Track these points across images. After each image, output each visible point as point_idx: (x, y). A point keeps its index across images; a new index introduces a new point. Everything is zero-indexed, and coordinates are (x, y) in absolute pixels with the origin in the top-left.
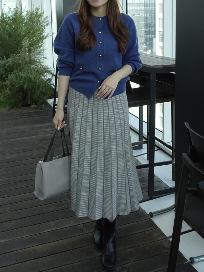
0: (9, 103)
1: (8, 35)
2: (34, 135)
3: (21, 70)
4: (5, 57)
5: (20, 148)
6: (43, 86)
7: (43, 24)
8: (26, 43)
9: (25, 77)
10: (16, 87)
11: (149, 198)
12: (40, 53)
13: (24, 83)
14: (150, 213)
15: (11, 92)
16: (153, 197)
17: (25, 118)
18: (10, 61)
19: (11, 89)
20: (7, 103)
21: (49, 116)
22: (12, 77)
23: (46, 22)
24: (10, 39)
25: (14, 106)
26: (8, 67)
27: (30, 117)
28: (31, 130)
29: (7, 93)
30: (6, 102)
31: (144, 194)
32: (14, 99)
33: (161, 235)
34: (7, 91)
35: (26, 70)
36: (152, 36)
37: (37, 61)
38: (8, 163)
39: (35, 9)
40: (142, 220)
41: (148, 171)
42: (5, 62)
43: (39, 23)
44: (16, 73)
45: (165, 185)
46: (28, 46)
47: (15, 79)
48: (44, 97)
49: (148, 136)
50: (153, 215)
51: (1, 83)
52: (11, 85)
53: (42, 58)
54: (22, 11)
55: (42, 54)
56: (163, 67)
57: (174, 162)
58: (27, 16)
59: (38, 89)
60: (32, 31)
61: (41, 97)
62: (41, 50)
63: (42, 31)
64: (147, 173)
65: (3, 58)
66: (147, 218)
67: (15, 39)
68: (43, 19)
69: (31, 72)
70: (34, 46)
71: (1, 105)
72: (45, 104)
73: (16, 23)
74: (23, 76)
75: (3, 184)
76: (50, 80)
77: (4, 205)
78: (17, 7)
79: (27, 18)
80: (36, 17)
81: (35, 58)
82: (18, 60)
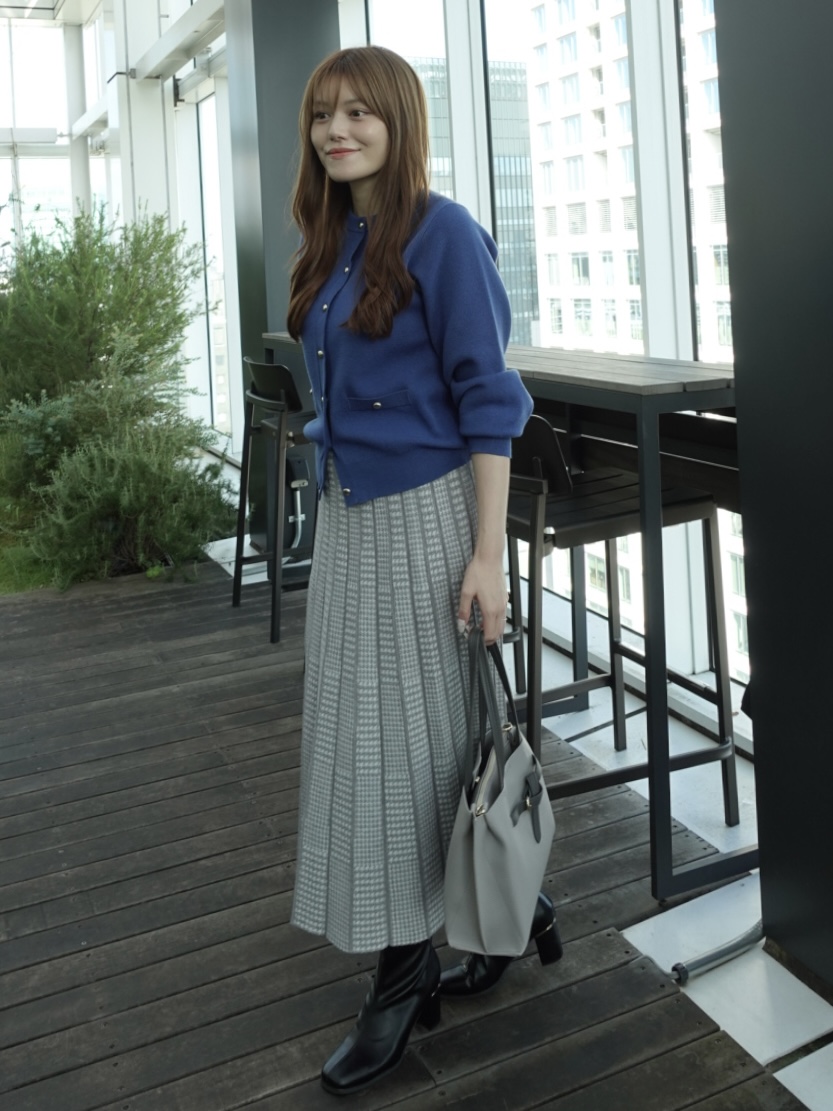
0: (59, 563)
1: (54, 315)
2: (169, 681)
3: (107, 437)
4: (44, 391)
5: (122, 737)
6: (191, 494)
7: (182, 270)
8: (122, 338)
9: (124, 461)
10: (90, 503)
11: (654, 903)
12: (174, 373)
13: (120, 485)
14: (675, 969)
15: (71, 521)
16: (669, 899)
17: (128, 616)
18: (64, 407)
19: (71, 509)
20: (53, 566)
21: (220, 606)
22: (72, 464)
23: (191, 264)
24: (65, 328)
25: (82, 574)
26: (54, 427)
27: (148, 612)
28: (155, 663)
29: (54, 524)
30: (48, 559)
31: (633, 887)
32: (83, 546)
33: (738, 1058)
34: (58, 518)
35: (128, 438)
36: (526, 314)
37: (162, 404)
38: (78, 804)
39: (151, 222)
40: (649, 1000)
41: (626, 795)
42: (44, 412)
43: (165, 270)
44: (92, 448)
45: (703, 845)
46: (132, 347)
47: (88, 470)
48: (197, 534)
49: (617, 656)
50: (687, 978)
51: (32, 489)
52: (70, 496)
53: (180, 392)
54: (105, 227)
55: (183, 377)
56: (681, 390)
57: (729, 753)
58: (121, 244)
59: (174, 506)
60: (142, 296)
61: (186, 533)
62: (176, 363)
63: (178, 298)
64: (627, 801)
65: (37, 398)
66: (668, 990)
67: (82, 326)
68: (180, 255)
69: (146, 442)
70: (151, 351)
71: (31, 572)
72: (200, 561)
73: (84, 269)
74: (115, 458)
75: (67, 893)
76: (214, 471)
77: (79, 986)
78: (86, 215)
79: (121, 253)
80: (154, 246)
81: (156, 394)
82: (96, 401)
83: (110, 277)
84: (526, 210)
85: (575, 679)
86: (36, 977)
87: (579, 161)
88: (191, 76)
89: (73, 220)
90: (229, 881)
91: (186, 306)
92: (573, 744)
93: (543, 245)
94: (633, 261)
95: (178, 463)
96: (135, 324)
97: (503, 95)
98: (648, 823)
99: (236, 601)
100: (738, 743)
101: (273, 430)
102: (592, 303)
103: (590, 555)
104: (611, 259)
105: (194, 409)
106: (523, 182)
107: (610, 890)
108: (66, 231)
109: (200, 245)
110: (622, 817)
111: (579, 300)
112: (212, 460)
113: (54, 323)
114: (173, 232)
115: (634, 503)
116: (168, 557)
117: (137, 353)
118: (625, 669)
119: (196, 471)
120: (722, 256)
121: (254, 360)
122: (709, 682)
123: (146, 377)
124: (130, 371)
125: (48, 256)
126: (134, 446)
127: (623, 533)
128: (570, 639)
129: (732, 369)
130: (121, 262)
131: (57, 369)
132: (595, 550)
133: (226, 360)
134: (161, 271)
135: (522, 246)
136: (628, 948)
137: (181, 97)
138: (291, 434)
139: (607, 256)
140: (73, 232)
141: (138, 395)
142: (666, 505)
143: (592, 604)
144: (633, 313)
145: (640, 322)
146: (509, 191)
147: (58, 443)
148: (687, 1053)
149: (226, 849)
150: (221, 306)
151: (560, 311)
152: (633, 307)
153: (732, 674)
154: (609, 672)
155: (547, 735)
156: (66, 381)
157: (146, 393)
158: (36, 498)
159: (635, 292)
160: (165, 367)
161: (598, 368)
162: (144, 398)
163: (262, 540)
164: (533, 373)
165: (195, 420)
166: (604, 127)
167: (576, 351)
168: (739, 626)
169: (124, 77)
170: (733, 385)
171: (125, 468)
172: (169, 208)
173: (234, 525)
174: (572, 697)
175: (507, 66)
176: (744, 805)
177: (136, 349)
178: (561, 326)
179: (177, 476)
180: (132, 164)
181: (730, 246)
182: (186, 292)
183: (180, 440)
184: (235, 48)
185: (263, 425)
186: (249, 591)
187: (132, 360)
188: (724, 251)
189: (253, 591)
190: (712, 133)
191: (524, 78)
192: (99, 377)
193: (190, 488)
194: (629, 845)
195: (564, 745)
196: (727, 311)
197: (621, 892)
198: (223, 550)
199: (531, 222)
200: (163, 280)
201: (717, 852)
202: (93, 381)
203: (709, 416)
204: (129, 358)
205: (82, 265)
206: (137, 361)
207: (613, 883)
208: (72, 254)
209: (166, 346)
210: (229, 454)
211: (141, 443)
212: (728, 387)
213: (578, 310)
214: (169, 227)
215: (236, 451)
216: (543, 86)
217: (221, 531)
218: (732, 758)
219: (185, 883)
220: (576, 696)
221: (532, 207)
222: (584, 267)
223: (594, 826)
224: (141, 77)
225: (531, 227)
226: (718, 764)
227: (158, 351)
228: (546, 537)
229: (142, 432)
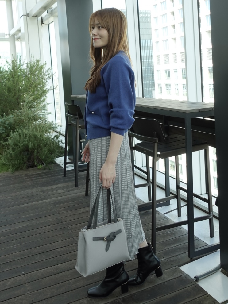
0: (11, 165)
1: (7, 90)
2: (45, 199)
3: (24, 127)
4: (4, 113)
5: (32, 215)
6: (50, 144)
7: (45, 76)
8: (28, 97)
9: (30, 134)
10: (20, 147)
11: (189, 259)
12: (44, 108)
13: (29, 141)
14: (195, 277)
15: (14, 152)
16: (194, 258)
17: (32, 180)
18: (11, 118)
19: (14, 149)
20: (9, 165)
21: (60, 177)
22: (14, 135)
23: (48, 74)
24: (10, 94)
25: (18, 168)
26: (8, 124)
27: (38, 179)
28: (41, 193)
29: (9, 153)
30: (8, 163)
31: (183, 255)
32: (18, 160)
33: (213, 301)
34: (10, 151)
35: (31, 127)
36: (151, 89)
37: (41, 117)
38: (20, 234)
39: (35, 62)
40: (188, 286)
41: (181, 229)
42: (4, 120)
43: (40, 76)
44: (20, 130)
45: (204, 243)
46: (31, 100)
47: (19, 137)
48: (52, 156)
49: (178, 190)
50: (198, 280)
51: (2, 143)
52: (14, 145)
53: (46, 113)
54: (21, 63)
55: (47, 109)
56: (198, 111)
57: (212, 217)
58: (26, 69)
59: (45, 147)
60: (33, 84)
61: (49, 156)
62: (44, 105)
63: (44, 85)
64: (181, 231)
65: (2, 116)
66: (193, 283)
67: (15, 94)
68: (45, 72)
69: (36, 129)
70: (37, 101)
71: (3, 167)
72: (54, 164)
73: (15, 76)
74: (27, 133)
75: (17, 259)
76: (57, 137)
77: (22, 284)
78: (15, 60)
79: (27, 71)
80: (37, 69)
81: (38, 114)
82: (21, 116)
83: (23, 79)
84: (151, 56)
85: (166, 196)
86: (10, 282)
87: (167, 41)
88: (46, 16)
89: (11, 61)
90: (65, 255)
91: (47, 87)
92: (165, 215)
93: (156, 68)
94: (184, 72)
95: (46, 135)
96: (31, 93)
97: (143, 21)
98: (188, 237)
99: (65, 175)
100: (214, 214)
101: (75, 124)
102: (171, 85)
103: (170, 161)
104: (177, 72)
105: (50, 119)
106: (150, 48)
107: (176, 256)
108: (9, 65)
109: (51, 69)
110: (180, 235)
111: (167, 84)
112: (56, 134)
113: (7, 93)
114: (42, 64)
115: (184, 145)
116: (44, 162)
117: (32, 102)
118: (181, 193)
119: (51, 137)
120: (211, 70)
121: (68, 103)
122: (206, 197)
123: (35, 109)
124: (30, 107)
125: (4, 72)
126: (33, 130)
127: (180, 154)
128: (165, 185)
129: (214, 105)
130: (26, 74)
131: (8, 107)
132: (172, 159)
133: (59, 103)
134: (39, 77)
135: (150, 68)
136: (181, 272)
137: (43, 23)
138: (80, 126)
139: (176, 70)
140: (12, 65)
141: (33, 114)
142: (193, 146)
143: (171, 175)
144: (184, 88)
145: (186, 91)
146: (145, 51)
147: (9, 129)
148: (199, 300)
149: (64, 246)
150: (58, 87)
151: (161, 88)
152: (183, 86)
153: (213, 194)
154: (176, 194)
155: (158, 213)
156: (11, 110)
157: (35, 114)
158: (3, 145)
159: (184, 81)
160: (41, 106)
161: (173, 105)
162: (35, 115)
163: (72, 157)
164: (153, 106)
165: (51, 122)
166: (175, 30)
167: (166, 100)
168: (215, 181)
169: (25, 16)
170: (214, 109)
171: (30, 136)
172: (41, 57)
173: (64, 153)
174: (165, 202)
175: (145, 12)
176: (216, 231)
177: (32, 101)
178: (161, 92)
179: (46, 138)
180: (29, 44)
181: (213, 67)
182: (47, 83)
183: (46, 128)
184: (60, 7)
185: (71, 123)
186: (68, 172)
187: (31, 104)
188: (211, 69)
189: (70, 172)
190: (208, 32)
191: (150, 15)
192: (21, 109)
193: (50, 142)
194: (182, 243)
195: (163, 215)
196: (212, 87)
197: (179, 256)
198: (60, 160)
199: (152, 60)
200: (39, 79)
201: (208, 245)
202: (19, 110)
203: (206, 119)
204: (30, 103)
205: (15, 75)
206: (33, 104)
207: (177, 254)
208: (11, 72)
209: (41, 100)
210: (61, 132)
211: (35, 129)
212: (212, 110)
213: (167, 87)
214: (41, 63)
215: (63, 131)
216: (156, 18)
217: (59, 155)
218: (212, 218)
219: (52, 256)
220: (166, 201)
221: (153, 56)
222: (169, 74)
223: (172, 238)
224: (31, 16)
225: (152, 62)
226: (208, 220)
227: (39, 101)
228: (157, 155)
229: (35, 126)
